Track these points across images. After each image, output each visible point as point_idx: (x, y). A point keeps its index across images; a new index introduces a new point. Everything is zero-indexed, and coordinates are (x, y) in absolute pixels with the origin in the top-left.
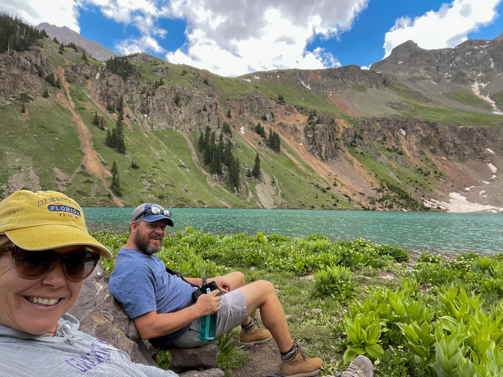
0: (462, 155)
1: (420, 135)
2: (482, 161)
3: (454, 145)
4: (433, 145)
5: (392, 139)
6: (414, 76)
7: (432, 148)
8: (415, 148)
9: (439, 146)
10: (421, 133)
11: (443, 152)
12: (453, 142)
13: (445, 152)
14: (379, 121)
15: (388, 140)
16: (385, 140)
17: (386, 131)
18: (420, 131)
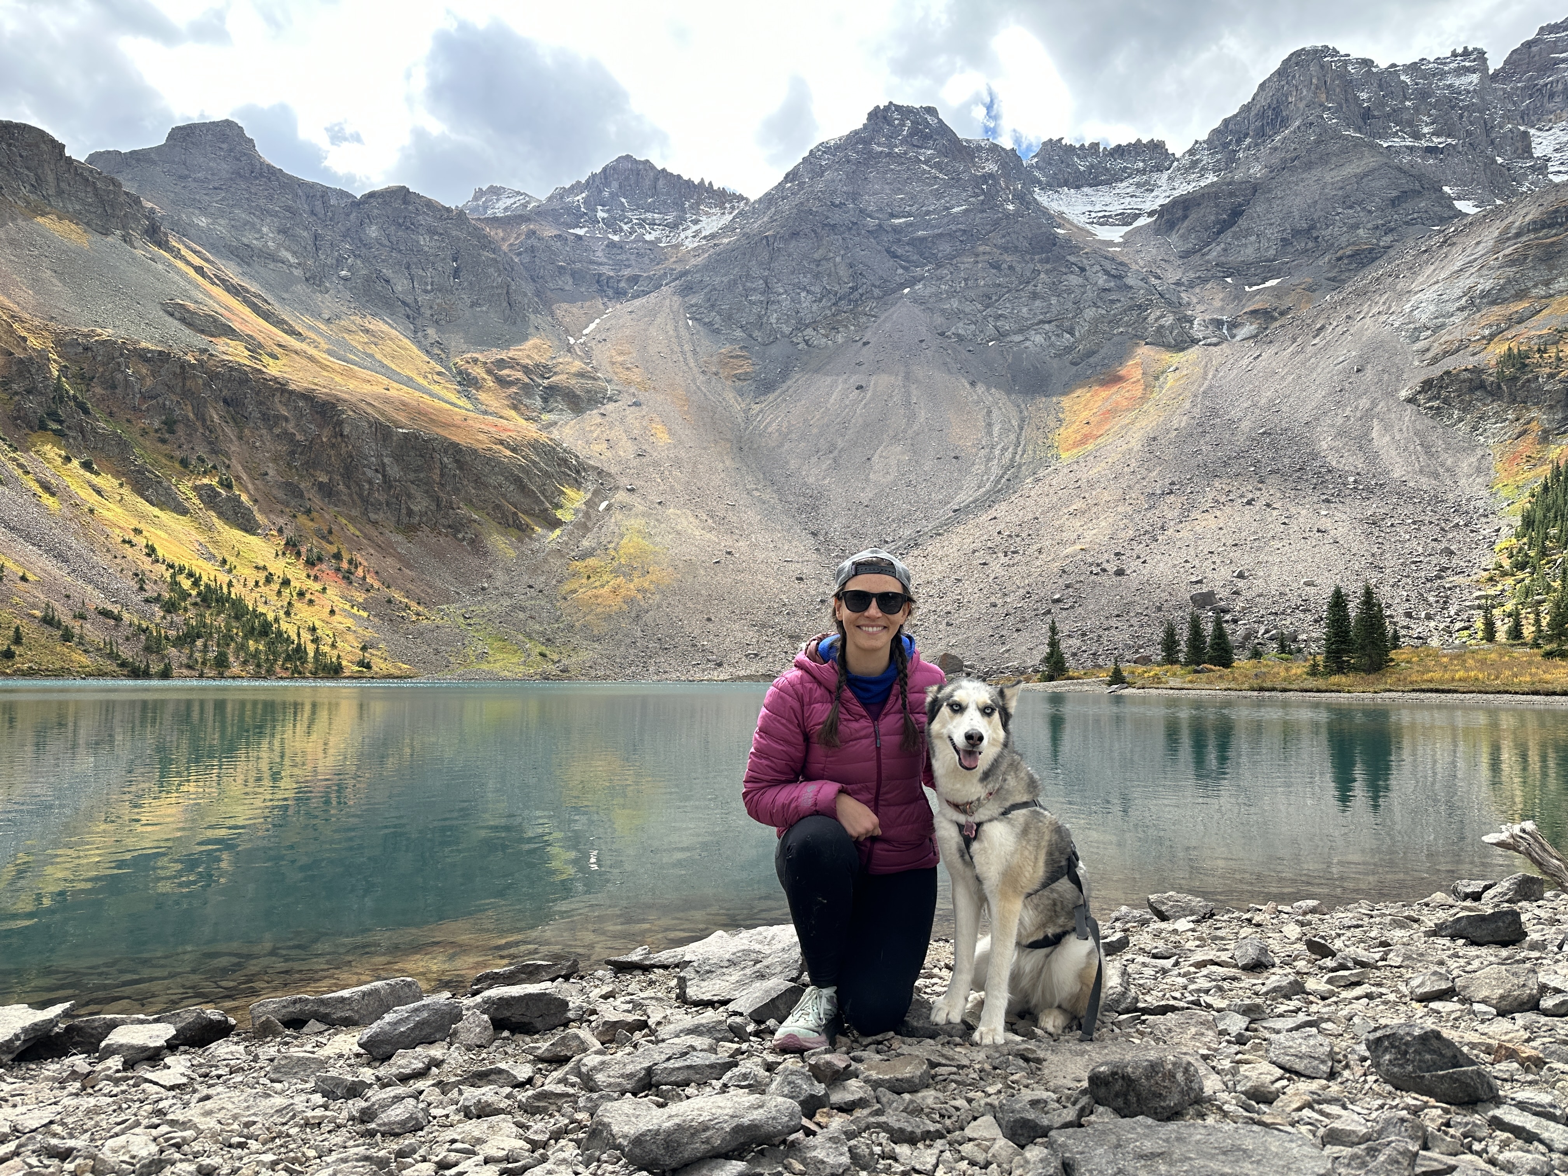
0: (404, 511)
1: (285, 433)
2: (455, 536)
3: (385, 482)
4: (328, 472)
5: (196, 430)
6: (245, 240)
7: (323, 478)
8: (271, 472)
9: (342, 476)
10: (291, 427)
11: (355, 497)
12: (381, 469)
13: (360, 496)
14: (148, 361)
15: (181, 430)
16: (172, 432)
17: (175, 398)
18: (286, 419)
